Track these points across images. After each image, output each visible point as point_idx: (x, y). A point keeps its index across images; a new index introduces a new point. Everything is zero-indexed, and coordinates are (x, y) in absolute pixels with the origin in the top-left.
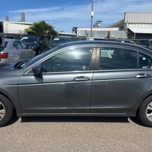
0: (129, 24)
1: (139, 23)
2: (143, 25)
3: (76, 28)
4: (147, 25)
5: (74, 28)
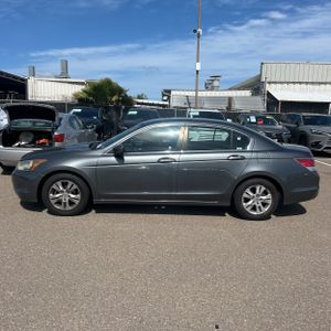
0: (269, 83)
1: (288, 83)
3: (169, 92)
5: (165, 91)
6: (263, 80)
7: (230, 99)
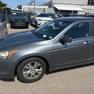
1: (60, 4)
2: (62, 5)
3: (21, 6)
4: (64, 5)
5: (20, 6)
6: (53, 3)
7: (44, 9)
